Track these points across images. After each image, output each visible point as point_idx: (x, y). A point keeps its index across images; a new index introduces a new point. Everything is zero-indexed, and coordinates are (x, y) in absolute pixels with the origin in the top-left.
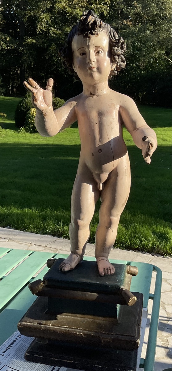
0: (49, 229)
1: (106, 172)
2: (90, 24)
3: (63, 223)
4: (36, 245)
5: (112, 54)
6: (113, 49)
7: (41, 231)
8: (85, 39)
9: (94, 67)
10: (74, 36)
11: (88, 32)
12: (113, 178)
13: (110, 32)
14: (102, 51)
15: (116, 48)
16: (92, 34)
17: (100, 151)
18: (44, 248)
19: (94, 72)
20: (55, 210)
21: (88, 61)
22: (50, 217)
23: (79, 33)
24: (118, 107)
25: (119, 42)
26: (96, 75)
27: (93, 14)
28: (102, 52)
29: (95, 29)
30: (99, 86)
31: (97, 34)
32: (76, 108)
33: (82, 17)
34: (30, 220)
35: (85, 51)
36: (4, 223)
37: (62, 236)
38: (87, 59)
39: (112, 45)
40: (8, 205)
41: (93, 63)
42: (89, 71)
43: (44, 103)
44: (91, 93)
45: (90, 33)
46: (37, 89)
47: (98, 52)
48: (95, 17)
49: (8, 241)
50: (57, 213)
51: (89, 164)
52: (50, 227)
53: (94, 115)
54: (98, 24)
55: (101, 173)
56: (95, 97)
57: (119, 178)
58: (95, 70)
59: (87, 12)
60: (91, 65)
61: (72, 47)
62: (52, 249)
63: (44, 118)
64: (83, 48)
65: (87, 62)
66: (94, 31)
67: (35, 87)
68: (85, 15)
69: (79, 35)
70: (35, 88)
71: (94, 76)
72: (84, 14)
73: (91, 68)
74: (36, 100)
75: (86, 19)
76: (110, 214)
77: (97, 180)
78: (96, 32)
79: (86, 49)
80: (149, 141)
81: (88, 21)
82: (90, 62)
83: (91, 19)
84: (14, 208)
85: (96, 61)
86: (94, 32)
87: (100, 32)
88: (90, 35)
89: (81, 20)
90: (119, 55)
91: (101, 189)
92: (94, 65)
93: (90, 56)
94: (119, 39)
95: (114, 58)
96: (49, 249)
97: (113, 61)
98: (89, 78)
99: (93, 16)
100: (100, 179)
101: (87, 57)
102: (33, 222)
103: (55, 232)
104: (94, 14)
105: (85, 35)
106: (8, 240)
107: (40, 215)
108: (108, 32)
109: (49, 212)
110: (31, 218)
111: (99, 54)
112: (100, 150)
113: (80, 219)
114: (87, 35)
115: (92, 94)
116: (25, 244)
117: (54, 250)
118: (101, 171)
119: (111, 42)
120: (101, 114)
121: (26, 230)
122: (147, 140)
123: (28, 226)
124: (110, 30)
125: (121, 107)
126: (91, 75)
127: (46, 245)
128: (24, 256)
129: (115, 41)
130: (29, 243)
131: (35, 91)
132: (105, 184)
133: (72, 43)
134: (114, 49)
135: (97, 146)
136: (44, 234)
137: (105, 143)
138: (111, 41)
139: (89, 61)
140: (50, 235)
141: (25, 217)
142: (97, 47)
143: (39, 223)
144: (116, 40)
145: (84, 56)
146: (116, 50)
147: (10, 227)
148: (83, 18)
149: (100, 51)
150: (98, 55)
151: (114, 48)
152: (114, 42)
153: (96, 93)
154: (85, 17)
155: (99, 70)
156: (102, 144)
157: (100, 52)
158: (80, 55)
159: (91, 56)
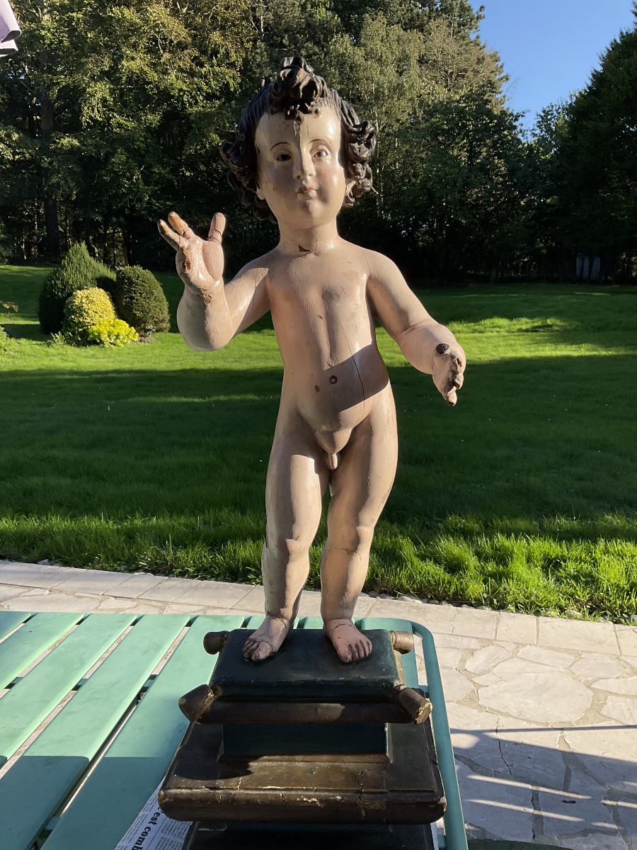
0: (144, 559)
1: (347, 426)
2: (301, 87)
3: (174, 543)
4: (115, 597)
5: (348, 159)
6: (351, 146)
7: (124, 565)
8: (289, 122)
9: (311, 189)
10: (261, 116)
11: (296, 107)
12: (361, 440)
13: (342, 109)
14: (328, 152)
15: (356, 145)
16: (306, 111)
17: (333, 380)
18: (135, 603)
19: (311, 198)
20: (153, 515)
21: (296, 173)
22: (143, 531)
23: (274, 110)
24: (365, 278)
25: (363, 132)
26: (316, 206)
27: (305, 66)
28: (327, 154)
29: (312, 100)
30: (319, 230)
31: (317, 112)
32: (268, 283)
33: (282, 72)
34: (97, 543)
35: (290, 152)
36: (36, 553)
37: (173, 573)
38: (294, 169)
39: (349, 137)
40: (42, 512)
41: (309, 178)
42: (300, 197)
43: (207, 272)
44: (301, 249)
45: (299, 109)
46: (188, 238)
47: (319, 154)
48: (309, 72)
49: (48, 594)
50: (158, 522)
51: (309, 410)
52: (145, 555)
53: (314, 298)
54: (318, 88)
55: (335, 431)
56: (311, 256)
57: (376, 439)
58: (313, 193)
59: (291, 61)
60: (304, 182)
61: (256, 142)
62: (153, 603)
63: (205, 307)
64: (286, 143)
65: (295, 176)
66: (309, 105)
67: (184, 233)
68: (287, 68)
69: (273, 113)
70: (184, 235)
71: (310, 207)
72: (285, 65)
73: (304, 190)
74: (189, 264)
75: (292, 76)
76: (357, 522)
77: (326, 447)
78: (315, 108)
79: (293, 148)
80: (453, 354)
81: (297, 82)
82: (302, 177)
83: (303, 77)
84: (56, 517)
85: (315, 173)
86: (309, 108)
87: (323, 108)
88: (301, 114)
89: (281, 78)
90: (363, 163)
91: (336, 465)
92: (311, 182)
93: (302, 161)
94: (364, 125)
95: (354, 169)
96: (146, 605)
97: (350, 174)
98: (299, 213)
99: (306, 70)
100: (333, 443)
101: (292, 164)
102: (105, 546)
103: (156, 564)
104: (307, 66)
105: (289, 113)
106: (48, 592)
107: (118, 529)
108: (339, 109)
109: (138, 522)
110: (100, 538)
111: (322, 158)
112: (333, 377)
113: (291, 537)
114: (294, 112)
115: (304, 250)
116: (91, 598)
117: (159, 604)
118: (337, 424)
119: (346, 132)
120: (329, 296)
121: (88, 566)
122: (447, 352)
123: (93, 555)
124: (342, 105)
125: (370, 278)
126: (305, 207)
127: (139, 596)
128: (119, 627)
129: (355, 129)
130: (98, 595)
131: (183, 243)
132: (342, 454)
133: (255, 133)
134: (353, 148)
135: (326, 367)
136: (131, 571)
137: (345, 360)
138: (345, 127)
139: (299, 173)
140: (146, 571)
141: (86, 537)
142: (316, 141)
143: (117, 548)
144: (355, 126)
145: (286, 163)
146: (357, 150)
147: (50, 560)
148: (284, 73)
149: (323, 150)
150: (320, 160)
151: (352, 144)
152: (354, 132)
153: (314, 248)
154: (288, 71)
155: (323, 195)
156: (337, 363)
157: (324, 154)
158: (278, 159)
159: (304, 163)
